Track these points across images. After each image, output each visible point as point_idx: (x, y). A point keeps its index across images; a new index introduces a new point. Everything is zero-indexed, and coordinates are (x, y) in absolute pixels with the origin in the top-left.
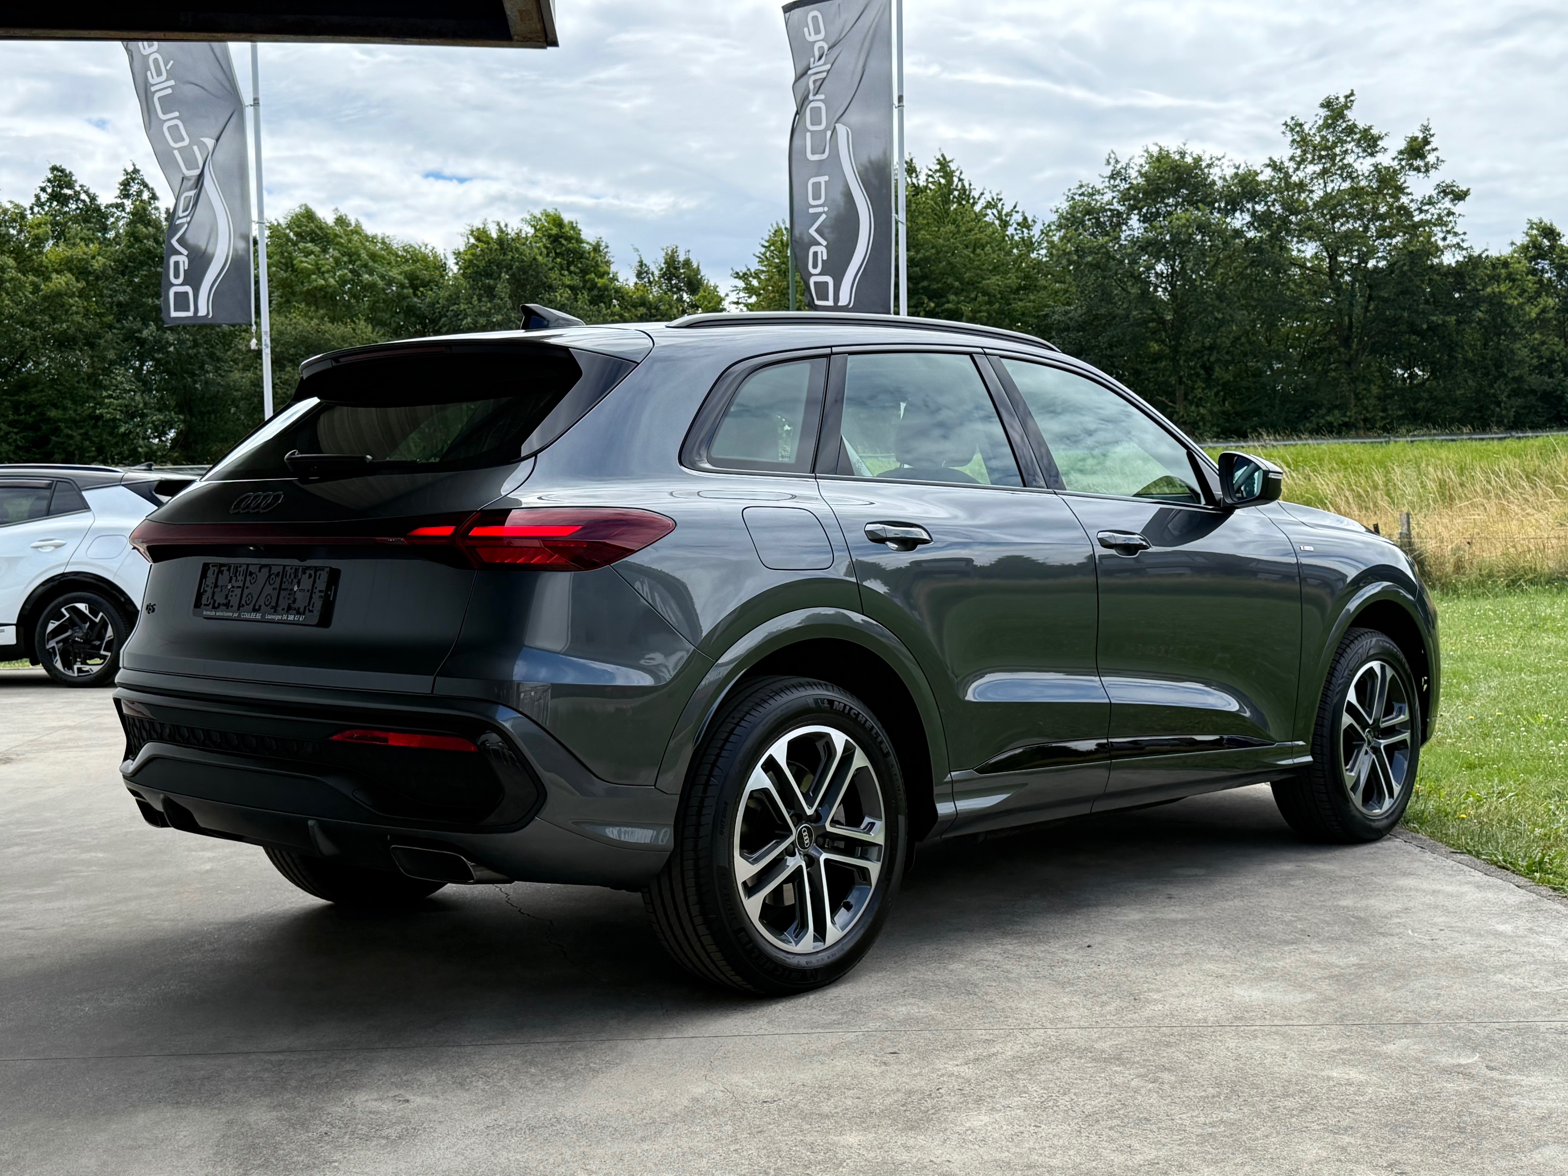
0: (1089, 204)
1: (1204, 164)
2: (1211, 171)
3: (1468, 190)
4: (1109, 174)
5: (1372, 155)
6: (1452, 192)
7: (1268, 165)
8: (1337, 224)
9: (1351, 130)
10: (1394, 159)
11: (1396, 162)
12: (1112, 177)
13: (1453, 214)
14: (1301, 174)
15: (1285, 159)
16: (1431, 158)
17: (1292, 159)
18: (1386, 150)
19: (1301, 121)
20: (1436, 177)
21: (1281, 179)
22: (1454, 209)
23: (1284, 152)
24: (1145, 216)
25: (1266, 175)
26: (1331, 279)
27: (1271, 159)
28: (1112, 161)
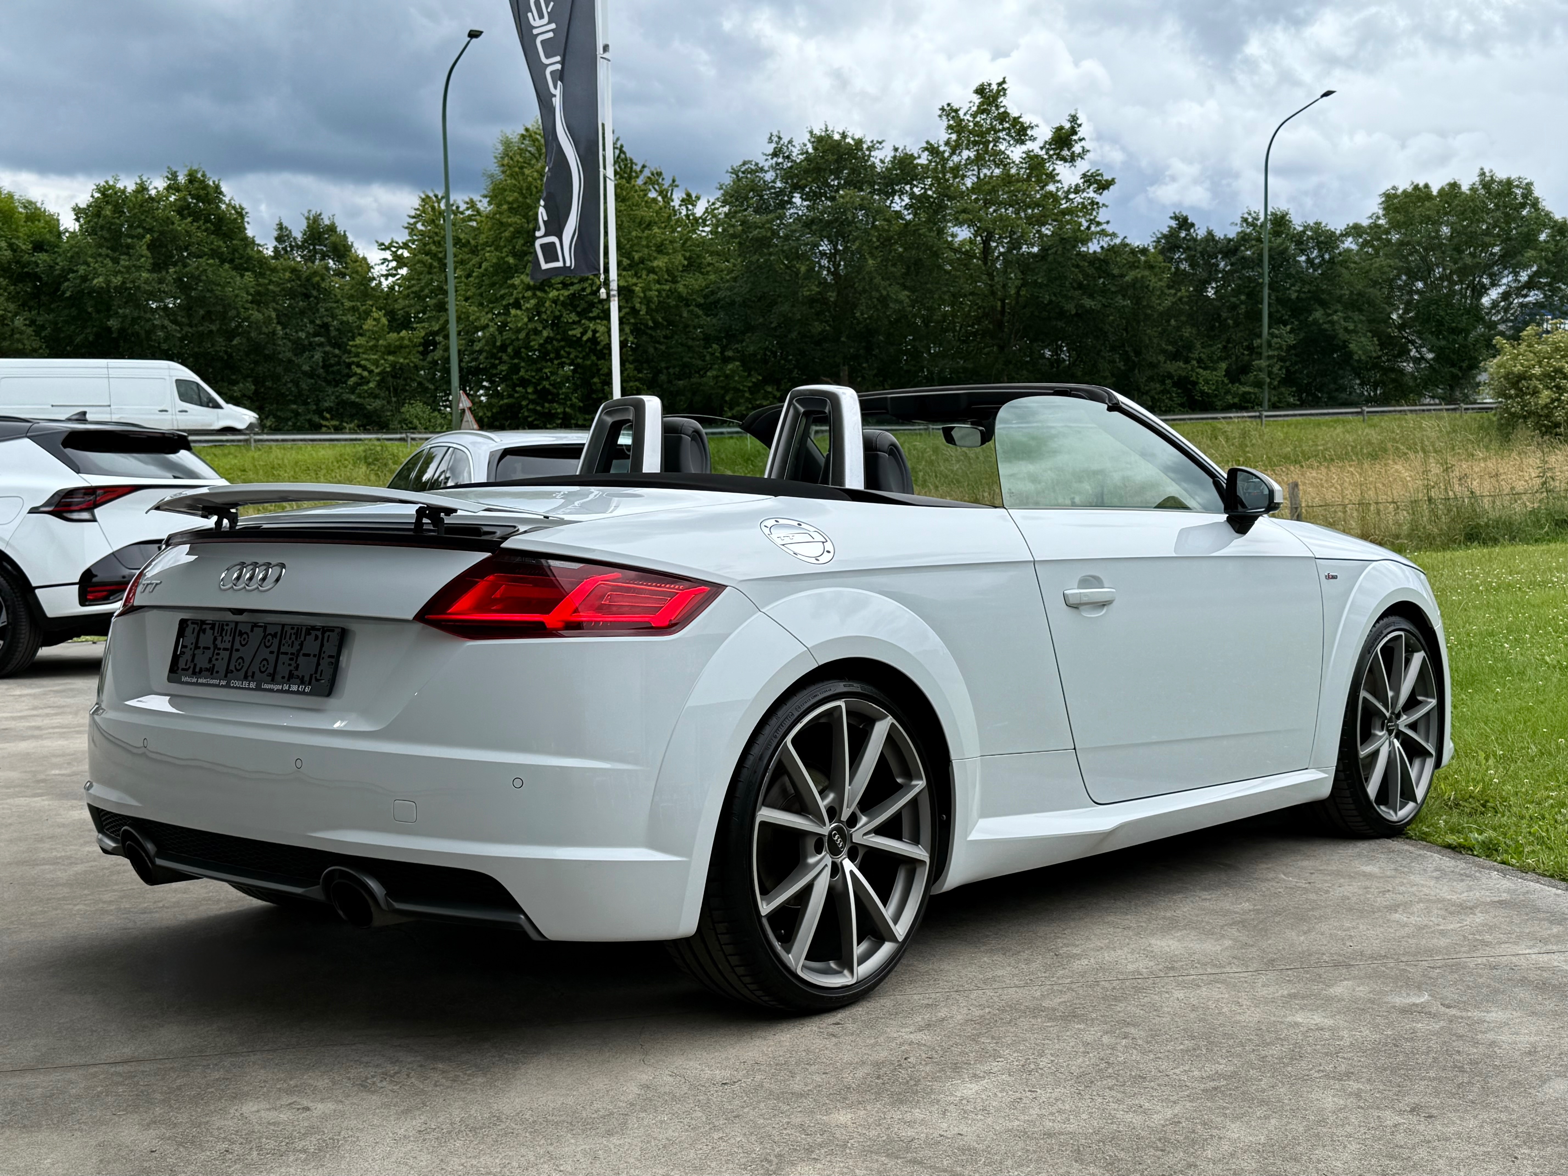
0: (753, 181)
1: (865, 146)
2: (873, 154)
3: (1113, 180)
4: (771, 151)
5: (1023, 142)
6: (1096, 182)
7: (926, 149)
8: (991, 210)
9: (1004, 117)
10: (1042, 148)
11: (1044, 152)
12: (775, 154)
13: (1097, 203)
14: (956, 159)
15: (942, 143)
16: (1077, 149)
17: (947, 143)
18: (1035, 139)
19: (956, 106)
20: (1083, 166)
21: (937, 164)
22: (1098, 198)
23: (941, 135)
24: (807, 194)
25: (924, 159)
26: (985, 264)
27: (928, 142)
28: (775, 139)
